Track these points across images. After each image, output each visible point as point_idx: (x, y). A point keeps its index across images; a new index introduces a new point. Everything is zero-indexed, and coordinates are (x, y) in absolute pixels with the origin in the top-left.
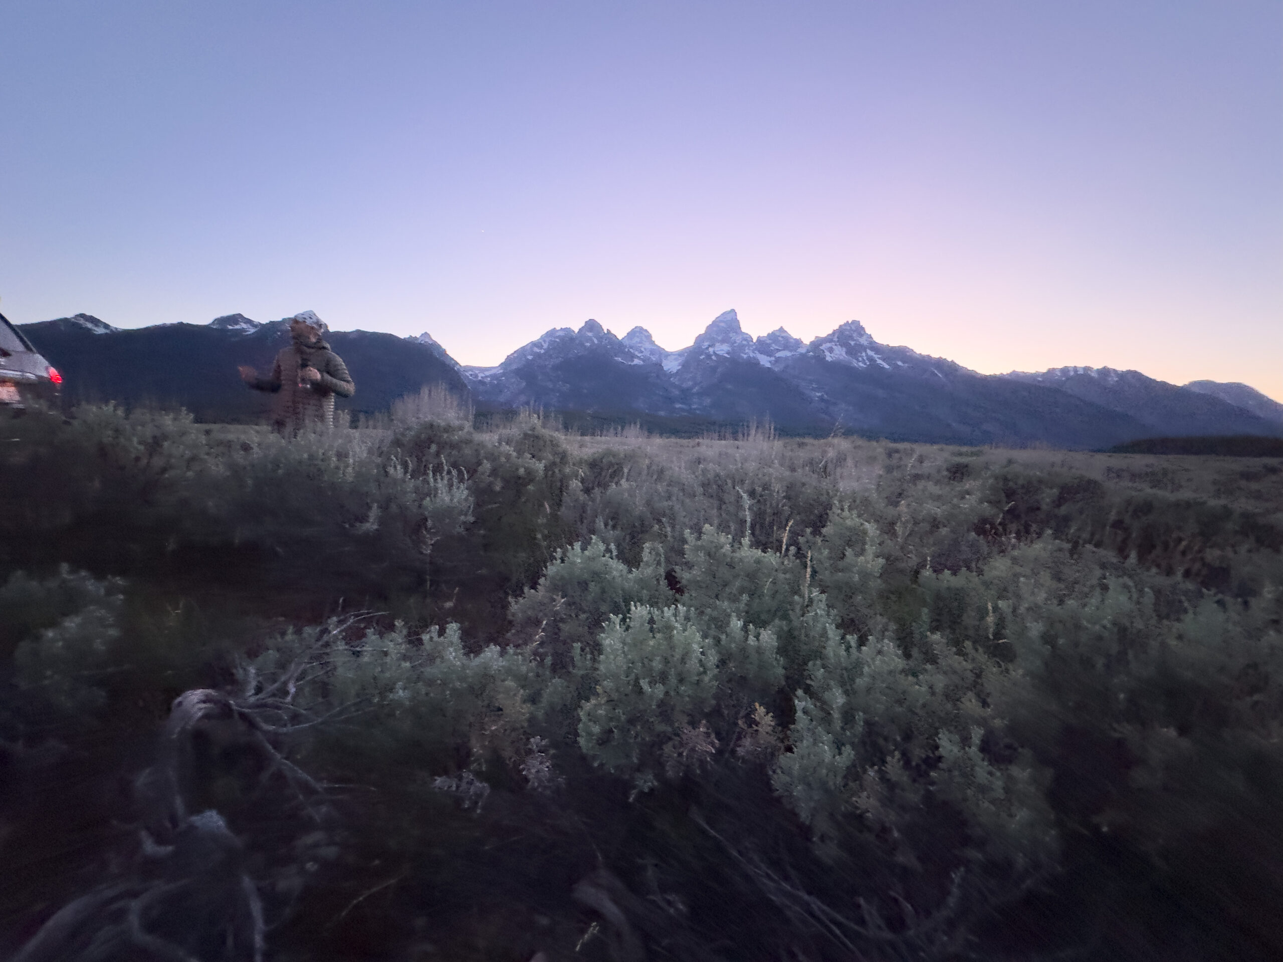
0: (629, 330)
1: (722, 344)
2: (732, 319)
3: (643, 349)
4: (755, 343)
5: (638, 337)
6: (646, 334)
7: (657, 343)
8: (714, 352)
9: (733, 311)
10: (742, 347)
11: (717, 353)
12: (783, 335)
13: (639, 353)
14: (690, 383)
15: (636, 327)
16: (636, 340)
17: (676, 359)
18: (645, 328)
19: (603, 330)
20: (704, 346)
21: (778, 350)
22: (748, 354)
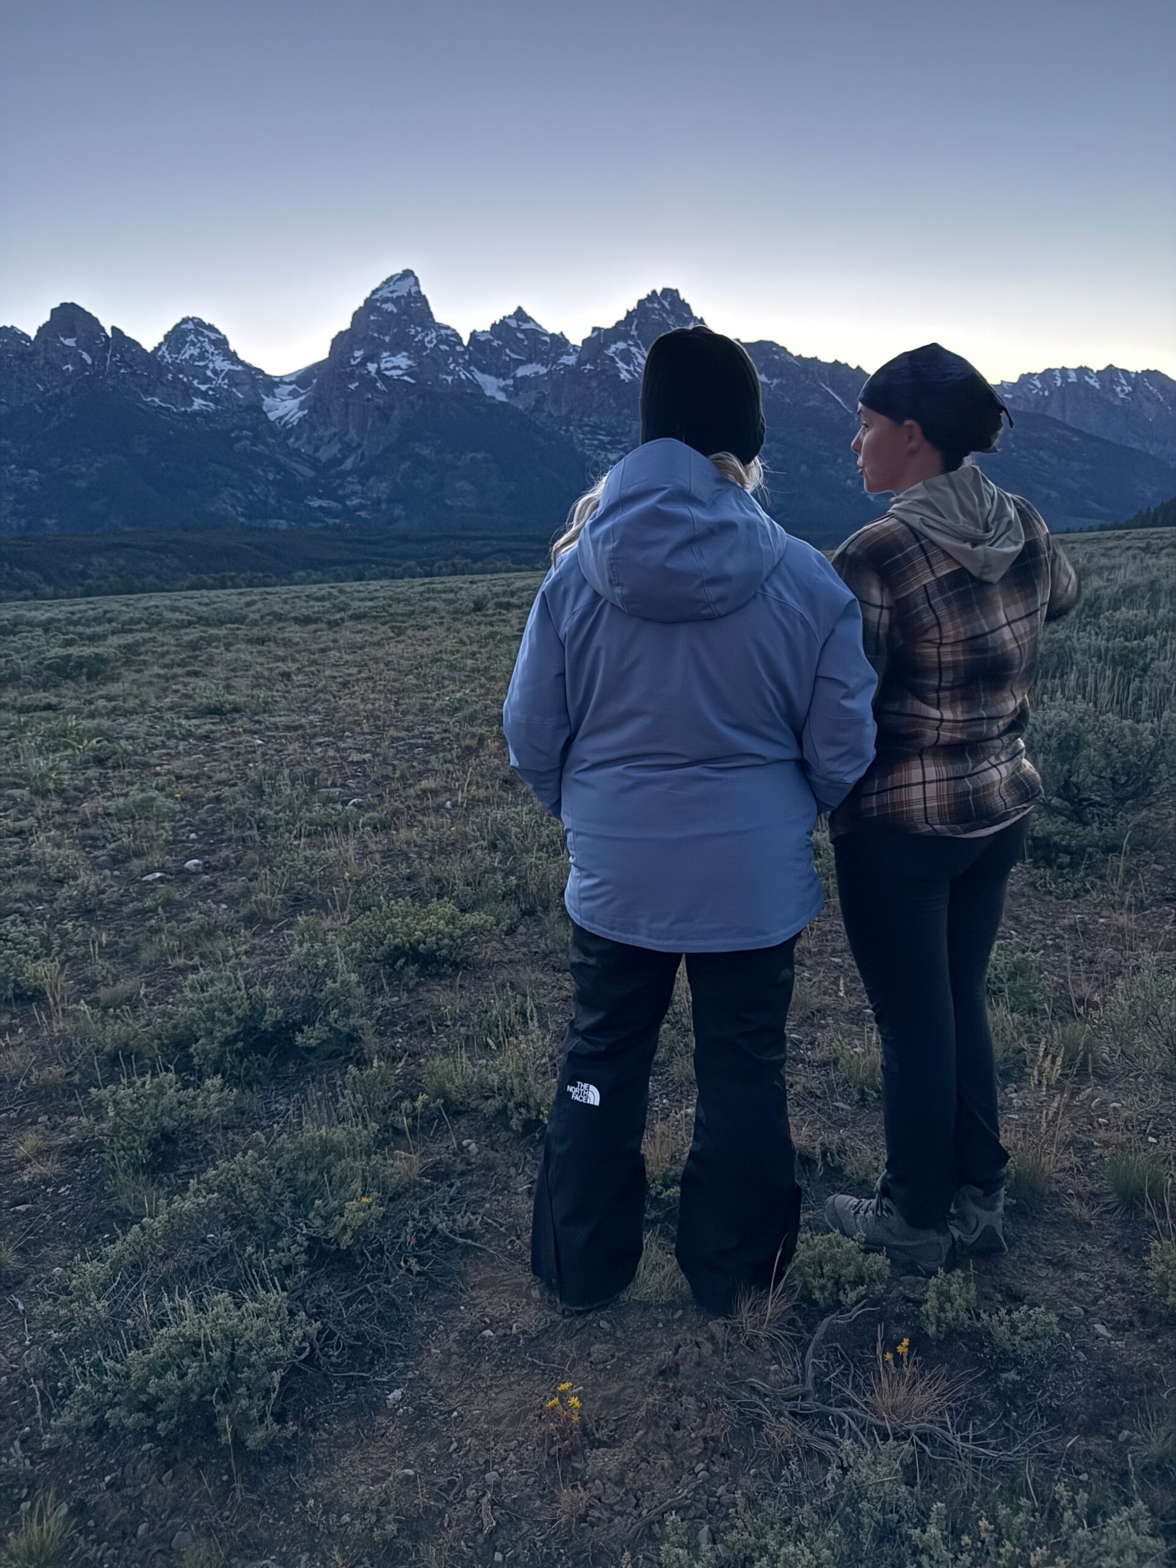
0: (169, 327)
1: (394, 355)
2: (409, 293)
3: (209, 373)
4: (466, 348)
5: (193, 344)
6: (213, 336)
7: (242, 356)
8: (379, 371)
9: (408, 274)
10: (438, 360)
11: (387, 373)
12: (525, 326)
13: (203, 383)
14: (335, 449)
15: (185, 321)
16: (190, 351)
17: (293, 394)
18: (207, 320)
19: (103, 329)
20: (355, 359)
21: (520, 363)
22: (456, 373)
